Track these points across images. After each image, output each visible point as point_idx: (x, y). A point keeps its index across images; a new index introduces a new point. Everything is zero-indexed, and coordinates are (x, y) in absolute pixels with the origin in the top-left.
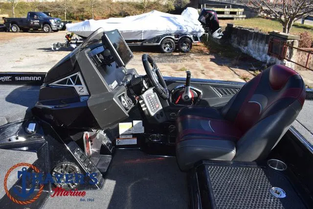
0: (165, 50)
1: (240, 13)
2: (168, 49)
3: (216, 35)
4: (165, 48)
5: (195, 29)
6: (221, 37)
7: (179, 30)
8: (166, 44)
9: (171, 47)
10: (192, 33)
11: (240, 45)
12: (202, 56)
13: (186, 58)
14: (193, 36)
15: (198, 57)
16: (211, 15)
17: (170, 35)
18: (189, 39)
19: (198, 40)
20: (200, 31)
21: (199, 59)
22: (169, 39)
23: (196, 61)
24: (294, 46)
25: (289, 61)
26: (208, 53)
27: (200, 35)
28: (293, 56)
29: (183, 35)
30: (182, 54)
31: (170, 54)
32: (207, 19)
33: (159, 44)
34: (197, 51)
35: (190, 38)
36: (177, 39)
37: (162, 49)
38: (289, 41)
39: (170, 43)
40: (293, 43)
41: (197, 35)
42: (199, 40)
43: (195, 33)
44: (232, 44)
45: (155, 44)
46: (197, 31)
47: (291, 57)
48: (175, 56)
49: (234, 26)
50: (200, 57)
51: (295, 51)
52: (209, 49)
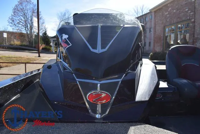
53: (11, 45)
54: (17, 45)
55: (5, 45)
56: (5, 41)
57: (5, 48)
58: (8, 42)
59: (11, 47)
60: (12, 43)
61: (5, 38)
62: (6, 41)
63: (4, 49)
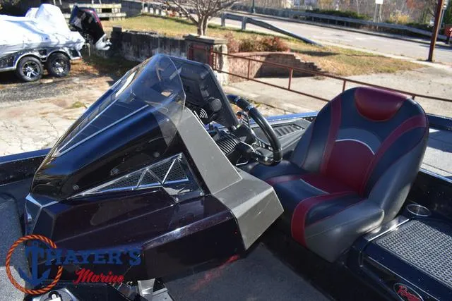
0: (28, 77)
1: (116, 10)
2: (32, 76)
3: (101, 45)
4: (25, 73)
5: (71, 39)
6: (108, 47)
7: (44, 41)
8: (26, 66)
9: (36, 70)
10: (66, 45)
11: (139, 57)
12: (93, 80)
13: (69, 86)
14: (70, 50)
15: (89, 82)
16: (89, 15)
17: (31, 50)
18: (63, 55)
19: (78, 56)
20: (78, 42)
21: (91, 84)
22: (30, 58)
23: (88, 88)
24: (223, 52)
25: (220, 72)
26: (97, 74)
27: (79, 47)
28: (224, 65)
29: (52, 49)
30: (58, 79)
31: (38, 82)
32: (84, 22)
33: (15, 67)
34: (77, 72)
35: (65, 54)
36: (44, 57)
37: (21, 76)
38: (216, 46)
39: (32, 65)
40: (221, 48)
41: (74, 48)
42: (80, 54)
43: (71, 45)
44: (126, 56)
45: (8, 69)
46: (75, 40)
47: (221, 67)
48: (48, 84)
49: (124, 30)
50: (90, 81)
51: (225, 59)
52: (95, 67)
53: (387, 22)
54: (399, 23)
55: (374, 21)
56: (378, 13)
57: (373, 27)
58: (383, 16)
59: (386, 28)
60: (391, 17)
61: (379, 5)
62: (380, 12)
63: (371, 30)
